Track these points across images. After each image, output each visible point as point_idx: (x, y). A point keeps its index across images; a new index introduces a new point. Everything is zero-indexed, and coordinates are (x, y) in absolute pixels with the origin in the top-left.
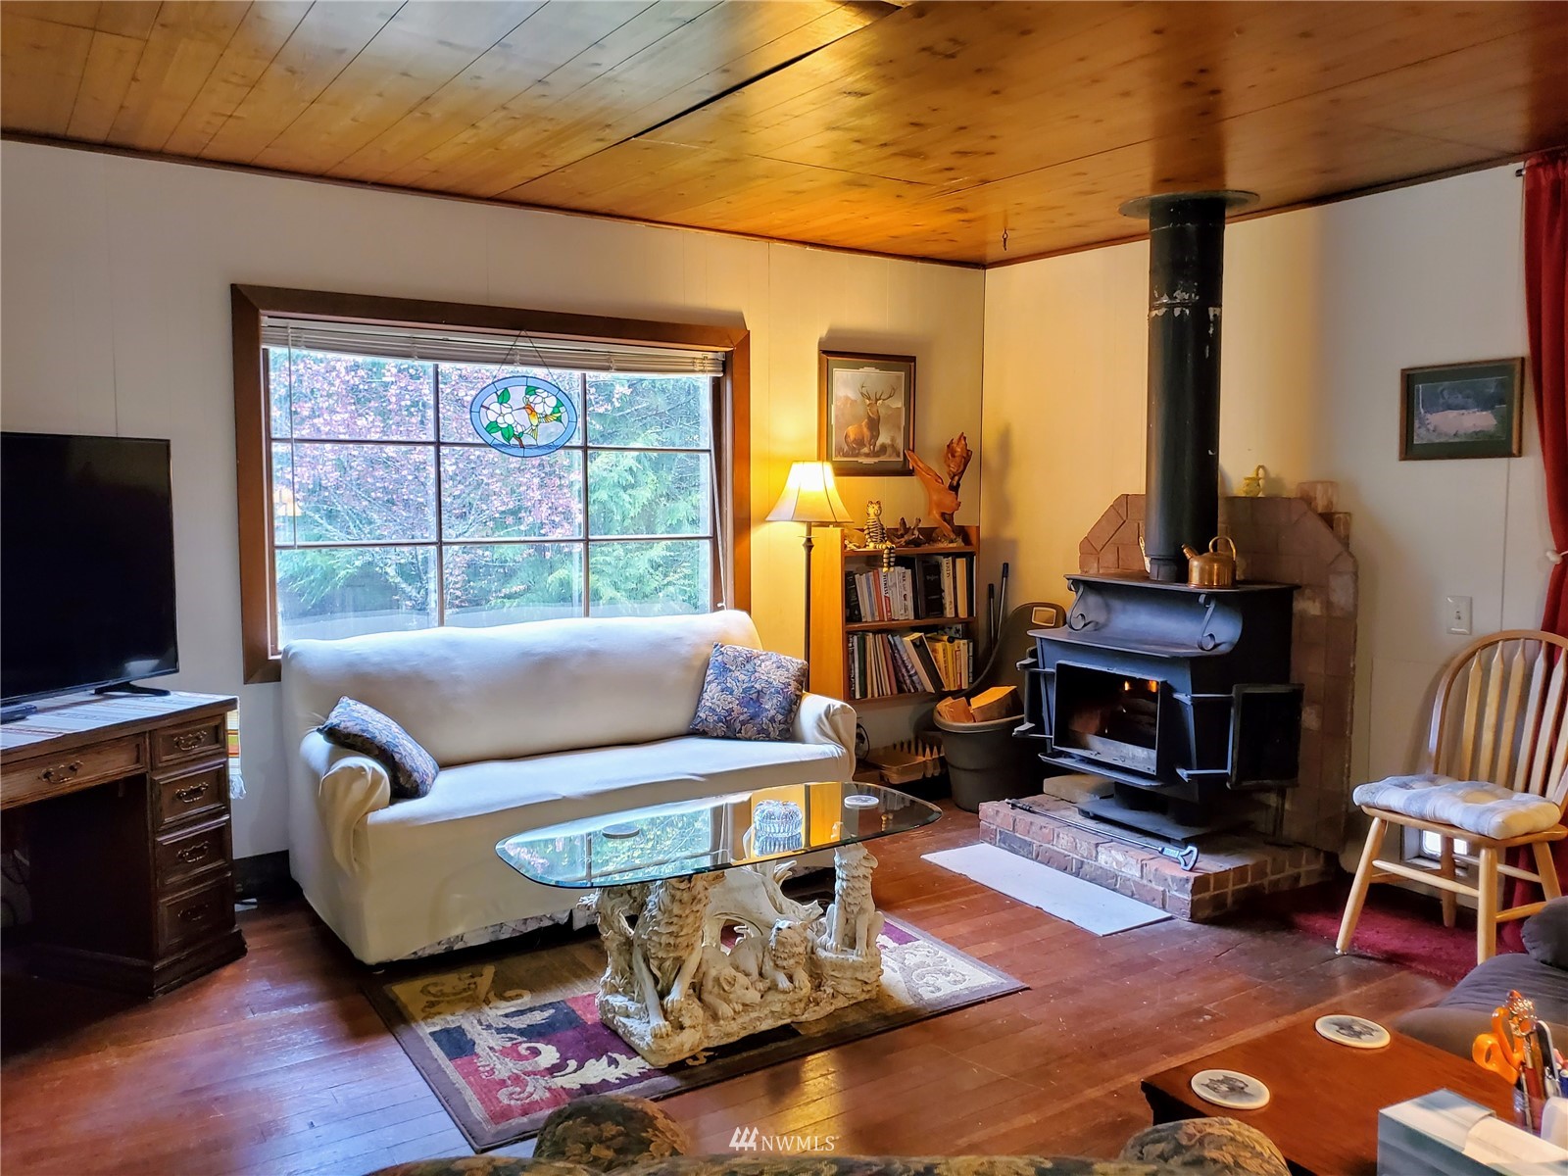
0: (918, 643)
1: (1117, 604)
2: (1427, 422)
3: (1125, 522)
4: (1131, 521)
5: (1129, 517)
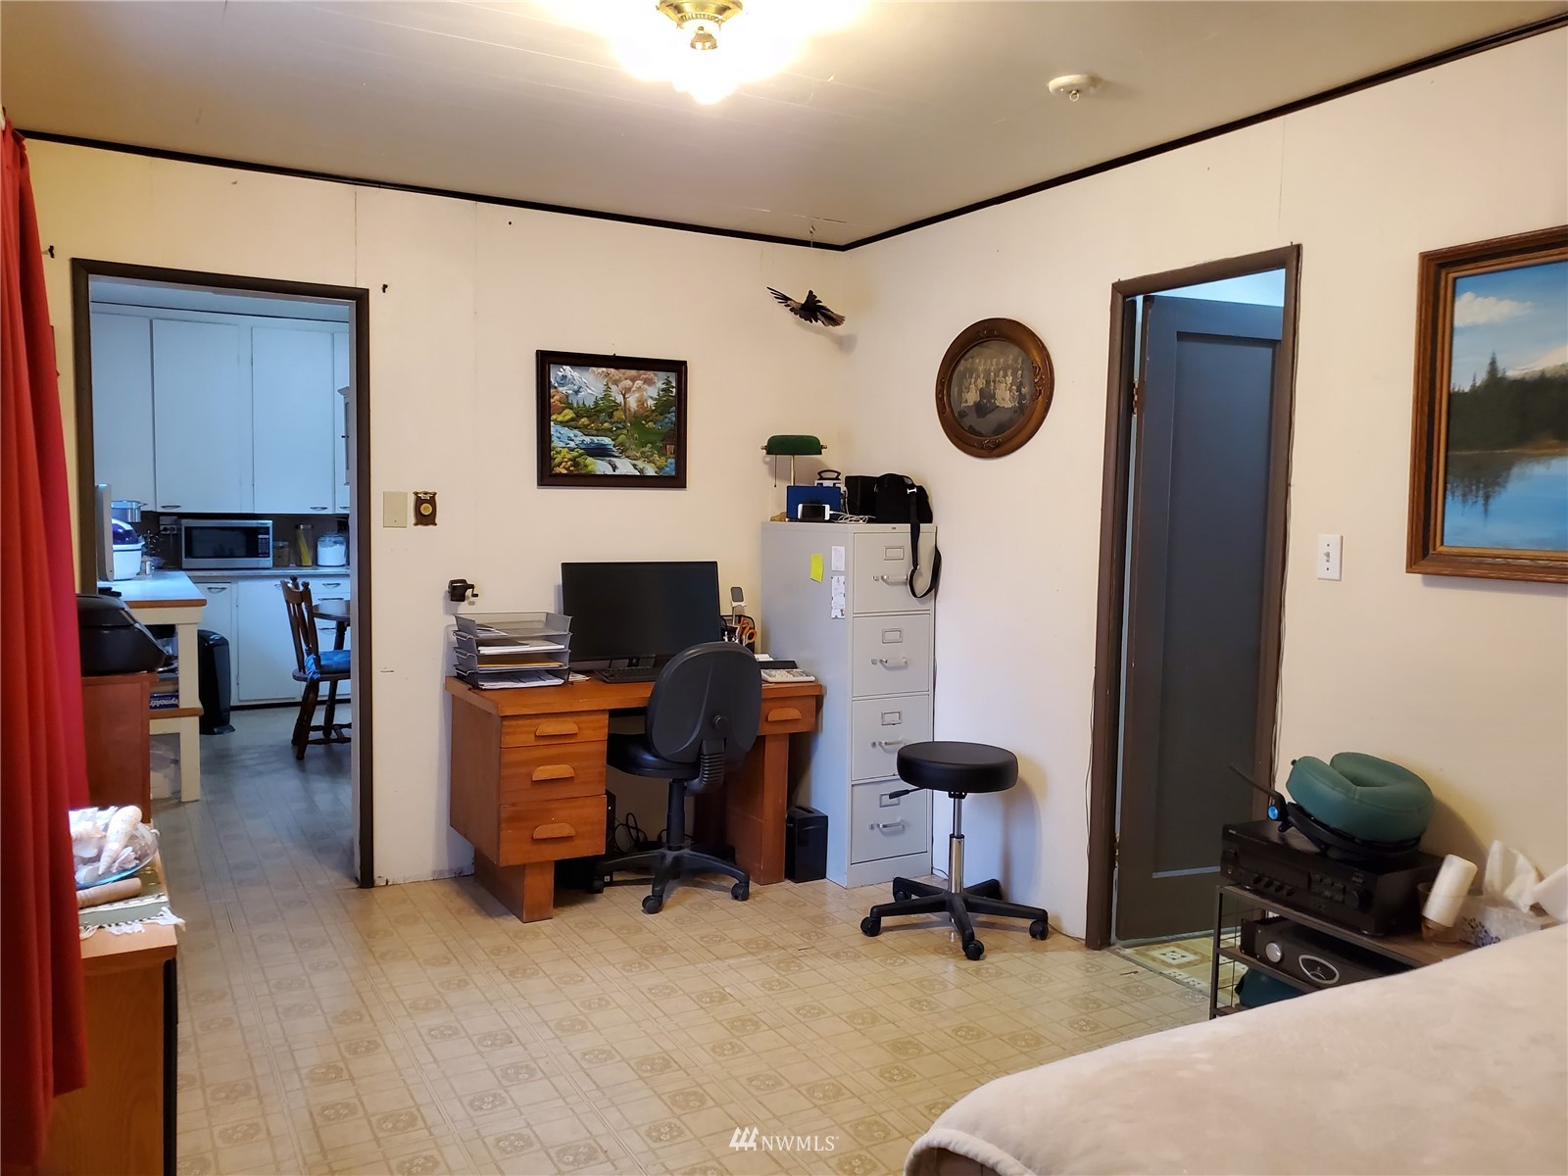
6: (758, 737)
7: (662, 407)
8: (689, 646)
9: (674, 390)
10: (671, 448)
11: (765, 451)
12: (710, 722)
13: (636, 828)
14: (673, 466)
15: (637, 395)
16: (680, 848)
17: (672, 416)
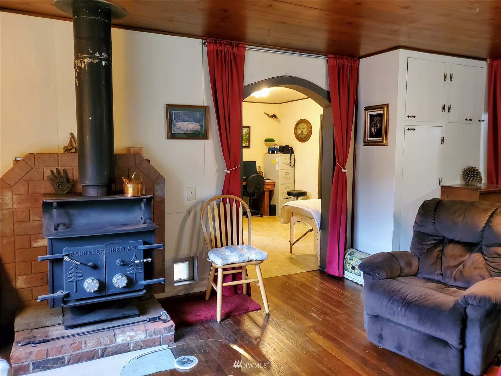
2: (176, 125)
3: (33, 168)
4: (37, 168)
5: (36, 166)
6: (264, 191)
7: (247, 134)
9: (248, 131)
10: (248, 141)
11: (264, 141)
12: (256, 187)
14: (248, 144)
17: (248, 136)
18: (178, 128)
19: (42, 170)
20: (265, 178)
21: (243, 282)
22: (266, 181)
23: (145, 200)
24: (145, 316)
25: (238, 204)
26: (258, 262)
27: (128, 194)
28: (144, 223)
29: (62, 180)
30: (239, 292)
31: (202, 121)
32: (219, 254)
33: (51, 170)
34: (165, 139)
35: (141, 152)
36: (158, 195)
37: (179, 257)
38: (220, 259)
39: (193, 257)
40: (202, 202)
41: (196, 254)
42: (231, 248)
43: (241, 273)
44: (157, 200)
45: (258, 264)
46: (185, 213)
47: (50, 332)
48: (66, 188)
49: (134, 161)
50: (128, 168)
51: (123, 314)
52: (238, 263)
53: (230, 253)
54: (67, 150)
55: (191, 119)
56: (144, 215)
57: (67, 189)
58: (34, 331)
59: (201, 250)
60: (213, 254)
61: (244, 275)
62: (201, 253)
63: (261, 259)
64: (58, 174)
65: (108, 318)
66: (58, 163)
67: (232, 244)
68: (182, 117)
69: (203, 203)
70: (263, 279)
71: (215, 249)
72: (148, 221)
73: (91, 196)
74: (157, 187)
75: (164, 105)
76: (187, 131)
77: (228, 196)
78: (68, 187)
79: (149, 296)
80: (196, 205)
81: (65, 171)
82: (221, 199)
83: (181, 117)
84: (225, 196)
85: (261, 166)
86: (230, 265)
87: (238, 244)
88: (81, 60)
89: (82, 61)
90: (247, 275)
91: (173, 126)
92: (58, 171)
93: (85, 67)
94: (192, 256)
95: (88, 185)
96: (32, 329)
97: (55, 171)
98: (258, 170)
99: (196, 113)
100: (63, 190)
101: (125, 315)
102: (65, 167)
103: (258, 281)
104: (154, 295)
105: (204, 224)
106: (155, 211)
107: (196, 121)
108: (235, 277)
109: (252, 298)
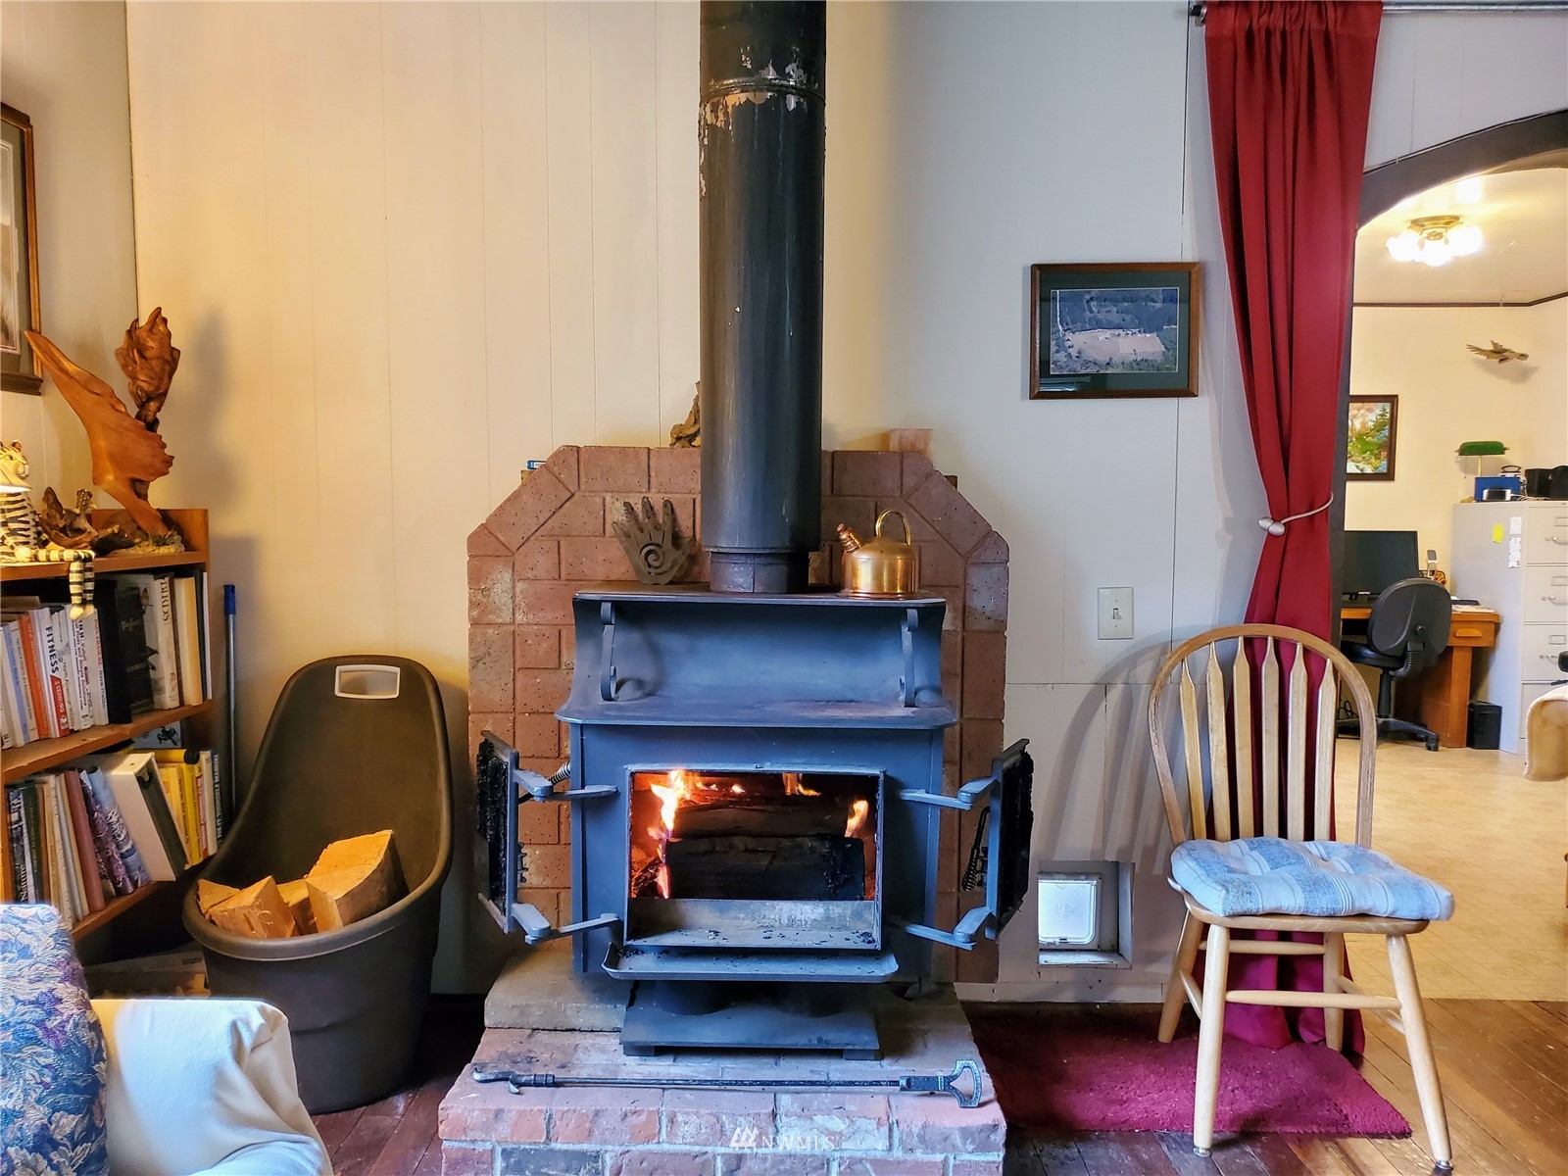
0: (147, 778)
1: (673, 641)
2: (1068, 344)
3: (573, 495)
4: (587, 494)
5: (583, 487)
6: (1448, 647)
7: (1379, 427)
8: (1399, 580)
9: (1388, 415)
10: (1384, 454)
11: (1457, 454)
12: (1413, 630)
13: (1351, 711)
14: (1385, 466)
15: (1361, 419)
16: (1387, 717)
17: (1386, 433)
18: (1074, 352)
19: (598, 500)
20: (1453, 598)
21: (1329, 1000)
22: (1458, 609)
23: (913, 614)
24: (901, 1062)
25: (1314, 668)
26: (1401, 924)
27: (855, 588)
28: (907, 705)
29: (657, 538)
30: (1307, 1035)
31: (1171, 321)
32: (1216, 867)
33: (627, 504)
34: (1023, 397)
35: (926, 444)
36: (980, 609)
37: (1058, 857)
38: (1219, 888)
39: (1117, 864)
40: (1157, 651)
41: (1126, 851)
42: (1275, 850)
43: (1319, 958)
44: (975, 628)
45: (1402, 934)
46: (1087, 689)
47: (580, 1050)
48: (668, 565)
49: (898, 476)
50: (876, 504)
51: (820, 1040)
52: (1302, 915)
53: (1267, 867)
54: (682, 438)
55: (1128, 318)
56: (910, 671)
57: (672, 567)
58: (541, 1036)
59: (1151, 842)
60: (1192, 864)
61: (1331, 971)
62: (1150, 853)
63: (1416, 915)
64: (649, 518)
65: (765, 1043)
66: (649, 481)
67: (1283, 832)
68: (1092, 312)
69: (1164, 652)
70: (1421, 1003)
71: (1202, 842)
72: (924, 696)
73: (734, 590)
74: (977, 578)
75: (1024, 268)
76: (1108, 364)
77: (1270, 631)
78: (674, 563)
79: (933, 987)
80: (1132, 661)
81: (669, 506)
82: (1241, 639)
83: (1088, 313)
84: (1257, 629)
85: (1437, 552)
86: (1261, 919)
87: (1309, 835)
88: (715, 100)
89: (718, 103)
90: (1347, 974)
91: (1053, 348)
92: (649, 509)
93: (727, 123)
94: (1111, 857)
95: (725, 551)
96: (534, 1030)
97: (638, 508)
98: (1423, 566)
99: (1151, 292)
100: (659, 571)
101: (827, 1042)
102: (670, 495)
103: (1397, 1010)
104: (955, 984)
105: (1161, 736)
106: (965, 668)
107: (1149, 325)
108: (1293, 972)
109: (1369, 1074)
